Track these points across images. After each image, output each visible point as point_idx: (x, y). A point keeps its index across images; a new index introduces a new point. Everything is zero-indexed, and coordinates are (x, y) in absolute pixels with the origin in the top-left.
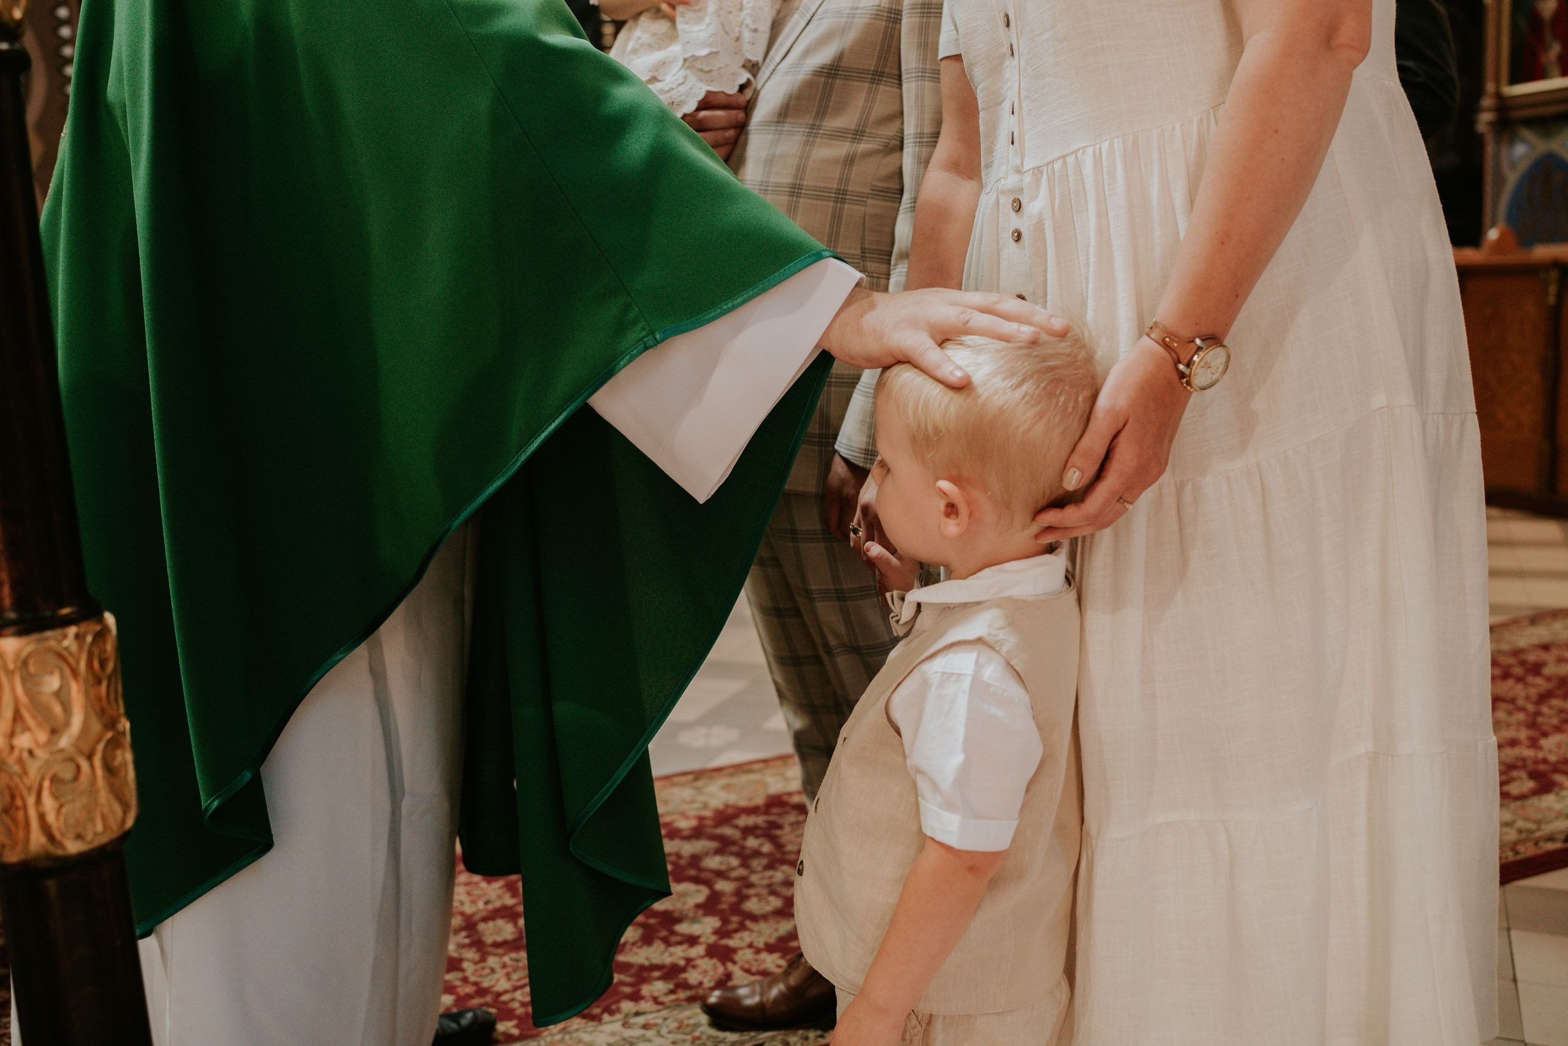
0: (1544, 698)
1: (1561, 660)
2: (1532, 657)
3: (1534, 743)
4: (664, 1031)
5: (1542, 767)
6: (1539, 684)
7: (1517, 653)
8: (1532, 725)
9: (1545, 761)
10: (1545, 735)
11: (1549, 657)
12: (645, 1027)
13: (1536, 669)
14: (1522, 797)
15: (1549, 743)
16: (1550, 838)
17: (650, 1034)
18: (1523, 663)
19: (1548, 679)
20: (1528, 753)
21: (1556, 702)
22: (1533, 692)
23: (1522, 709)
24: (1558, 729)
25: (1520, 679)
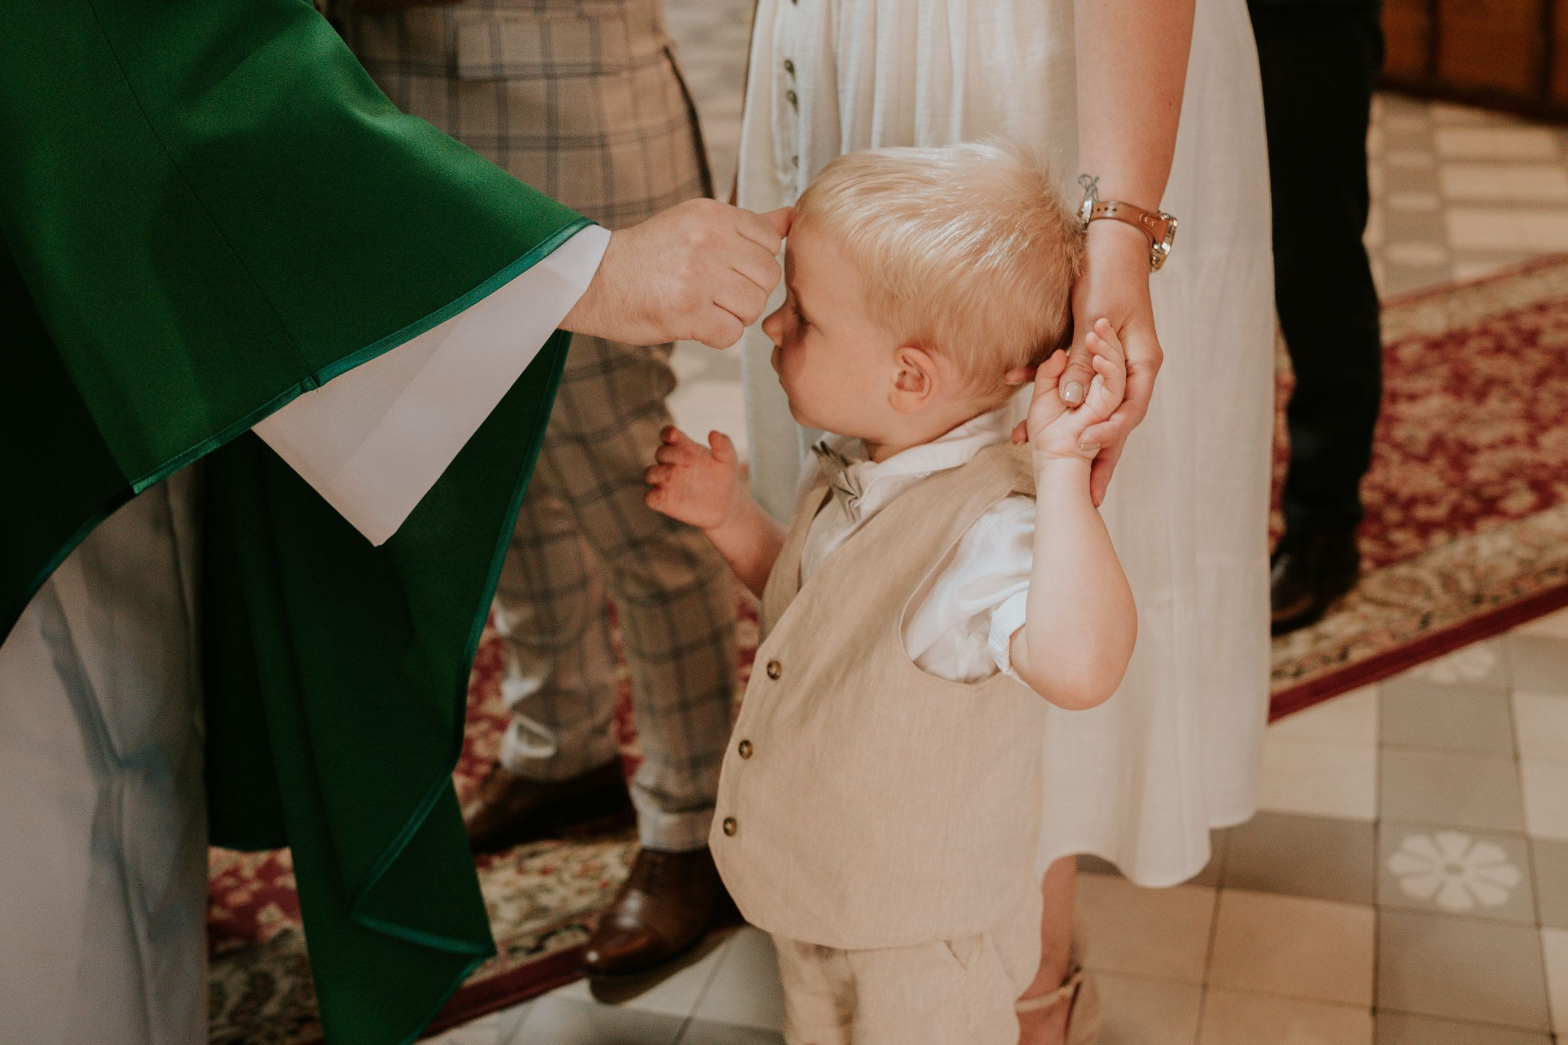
0: (1541, 378)
1: (1560, 326)
2: (1528, 322)
3: (1532, 442)
4: (566, 876)
5: (1543, 475)
6: (1536, 359)
7: (1510, 316)
8: (1530, 416)
9: (1544, 466)
10: (1544, 428)
11: (1545, 322)
12: (545, 872)
13: (1531, 338)
14: (1521, 516)
15: (1549, 440)
16: (1552, 570)
17: (550, 881)
18: (1517, 331)
19: (1547, 351)
20: (1524, 454)
21: (1556, 384)
22: (1530, 370)
23: (1517, 394)
24: (1558, 421)
25: (1515, 354)
